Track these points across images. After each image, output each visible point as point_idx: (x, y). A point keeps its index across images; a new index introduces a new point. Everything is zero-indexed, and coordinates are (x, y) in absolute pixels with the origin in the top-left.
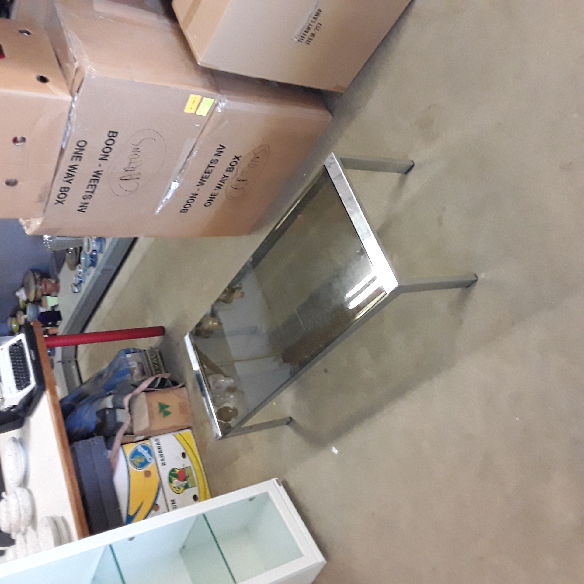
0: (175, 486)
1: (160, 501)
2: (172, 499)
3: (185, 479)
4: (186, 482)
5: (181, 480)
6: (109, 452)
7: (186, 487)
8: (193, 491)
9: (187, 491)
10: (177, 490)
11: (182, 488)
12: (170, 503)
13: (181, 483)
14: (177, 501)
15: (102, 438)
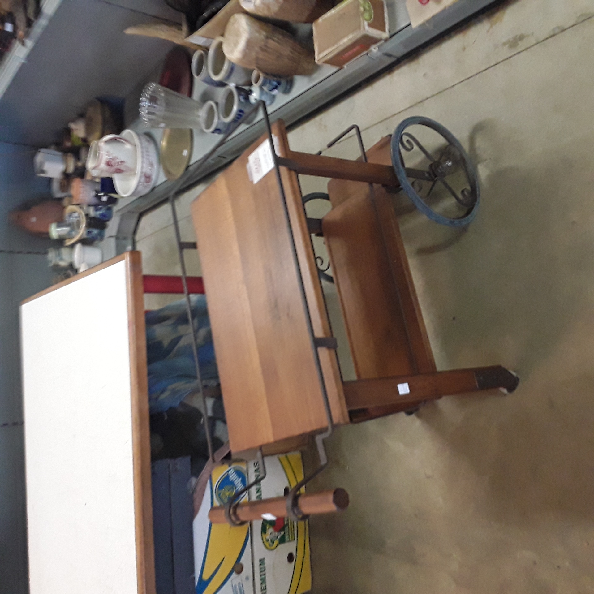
0: (268, 537)
1: (246, 560)
2: (262, 557)
3: (283, 529)
4: (282, 533)
5: (276, 530)
6: (194, 480)
7: (282, 540)
8: (289, 547)
9: (281, 546)
10: (270, 545)
11: (276, 542)
12: (257, 563)
13: (276, 534)
14: (266, 561)
15: (188, 459)
